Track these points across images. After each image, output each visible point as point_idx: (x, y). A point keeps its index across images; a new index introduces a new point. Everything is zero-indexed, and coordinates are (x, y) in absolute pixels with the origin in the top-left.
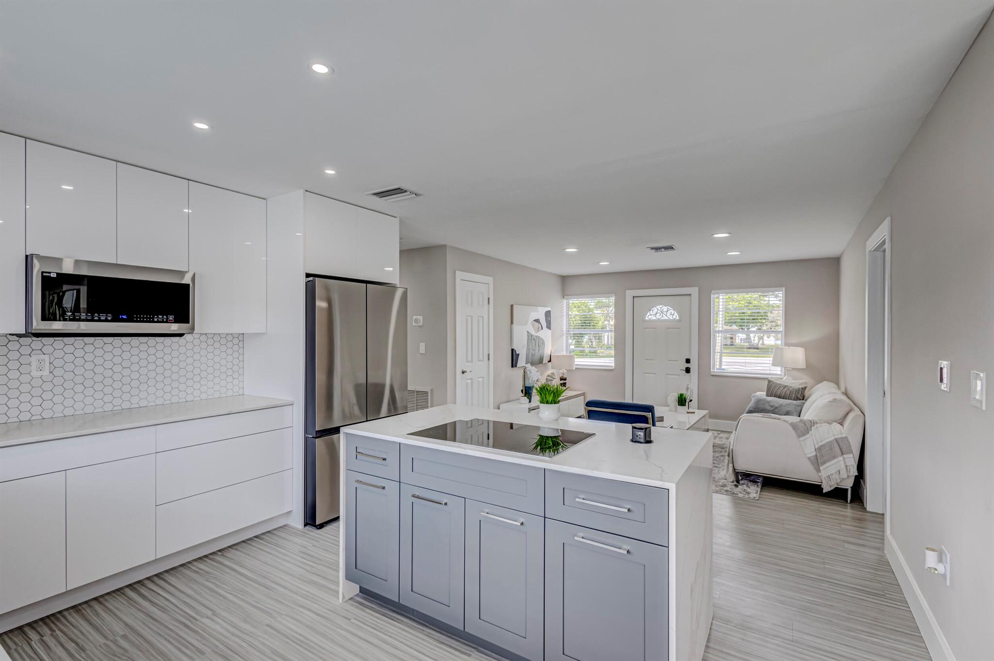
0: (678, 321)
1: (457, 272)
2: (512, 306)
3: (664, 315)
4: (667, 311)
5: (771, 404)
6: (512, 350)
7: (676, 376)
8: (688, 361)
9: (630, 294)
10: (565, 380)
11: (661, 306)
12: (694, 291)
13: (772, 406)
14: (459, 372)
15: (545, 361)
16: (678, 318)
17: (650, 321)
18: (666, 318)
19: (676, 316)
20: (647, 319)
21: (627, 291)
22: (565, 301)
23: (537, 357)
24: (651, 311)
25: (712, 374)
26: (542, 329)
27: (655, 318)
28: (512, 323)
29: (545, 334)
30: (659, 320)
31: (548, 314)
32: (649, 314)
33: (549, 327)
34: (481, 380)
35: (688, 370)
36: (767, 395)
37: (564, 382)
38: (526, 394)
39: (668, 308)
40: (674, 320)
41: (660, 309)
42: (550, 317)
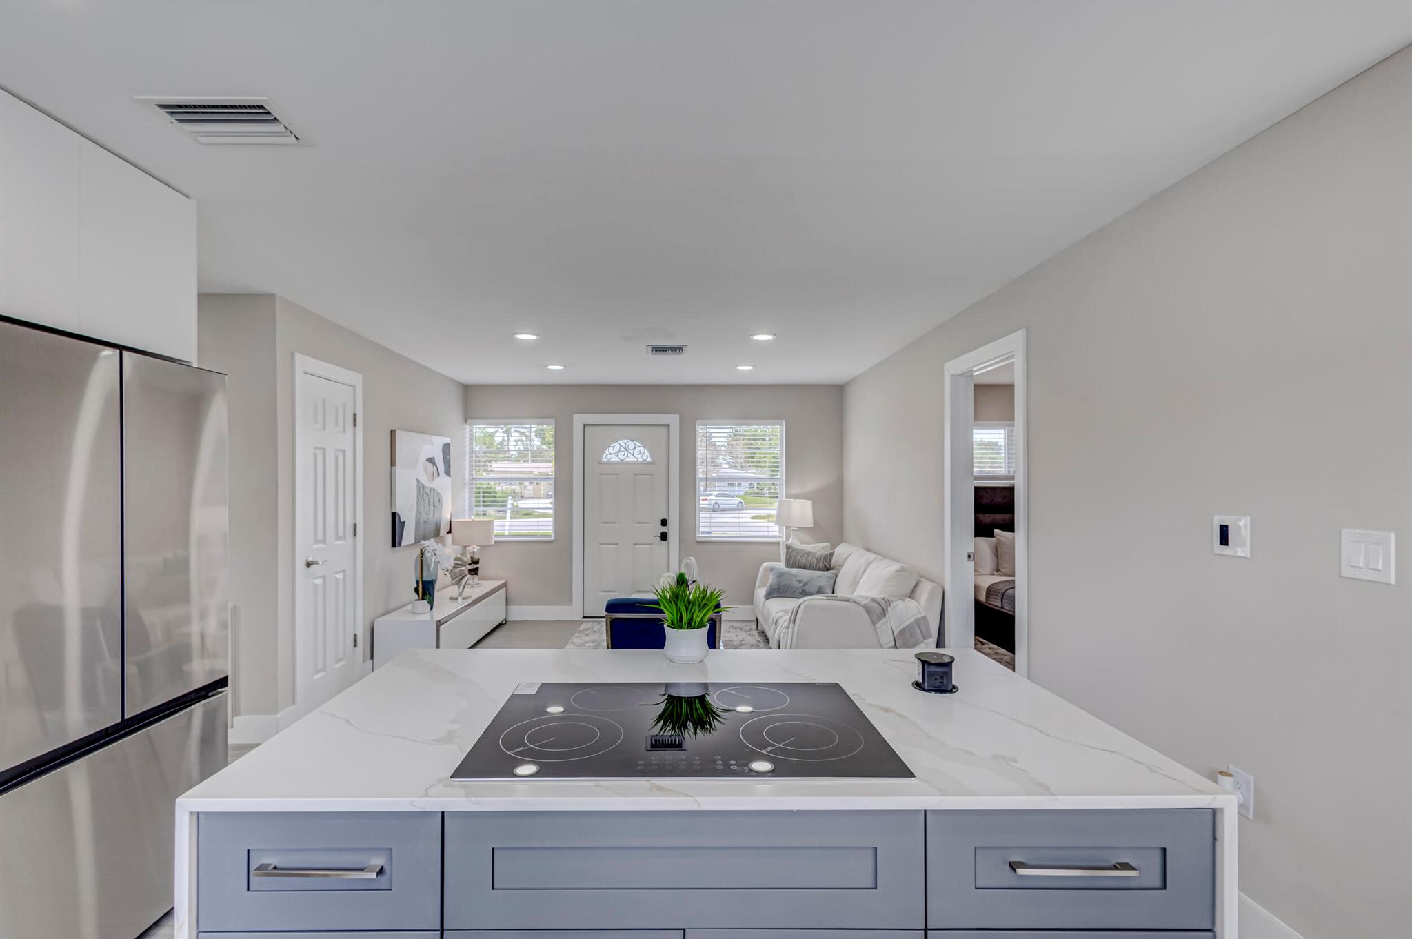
0: (649, 463)
1: (298, 356)
2: (393, 432)
3: (629, 455)
4: (635, 448)
5: (798, 578)
6: (394, 515)
7: (648, 546)
8: (664, 523)
9: (579, 420)
10: (477, 562)
11: (626, 441)
12: (673, 419)
13: (800, 582)
14: (300, 564)
15: (443, 532)
16: (649, 459)
17: (609, 463)
18: (631, 459)
19: (647, 456)
20: (604, 459)
21: (575, 416)
22: (467, 428)
23: (431, 527)
24: (611, 448)
25: (699, 540)
26: (438, 476)
27: (617, 459)
28: (393, 463)
29: (443, 484)
30: (622, 462)
31: (446, 449)
32: (607, 452)
33: (448, 472)
34: (340, 576)
35: (664, 536)
36: (787, 566)
37: (476, 566)
38: (424, 594)
39: (635, 445)
40: (644, 463)
41: (623, 445)
42: (449, 454)
